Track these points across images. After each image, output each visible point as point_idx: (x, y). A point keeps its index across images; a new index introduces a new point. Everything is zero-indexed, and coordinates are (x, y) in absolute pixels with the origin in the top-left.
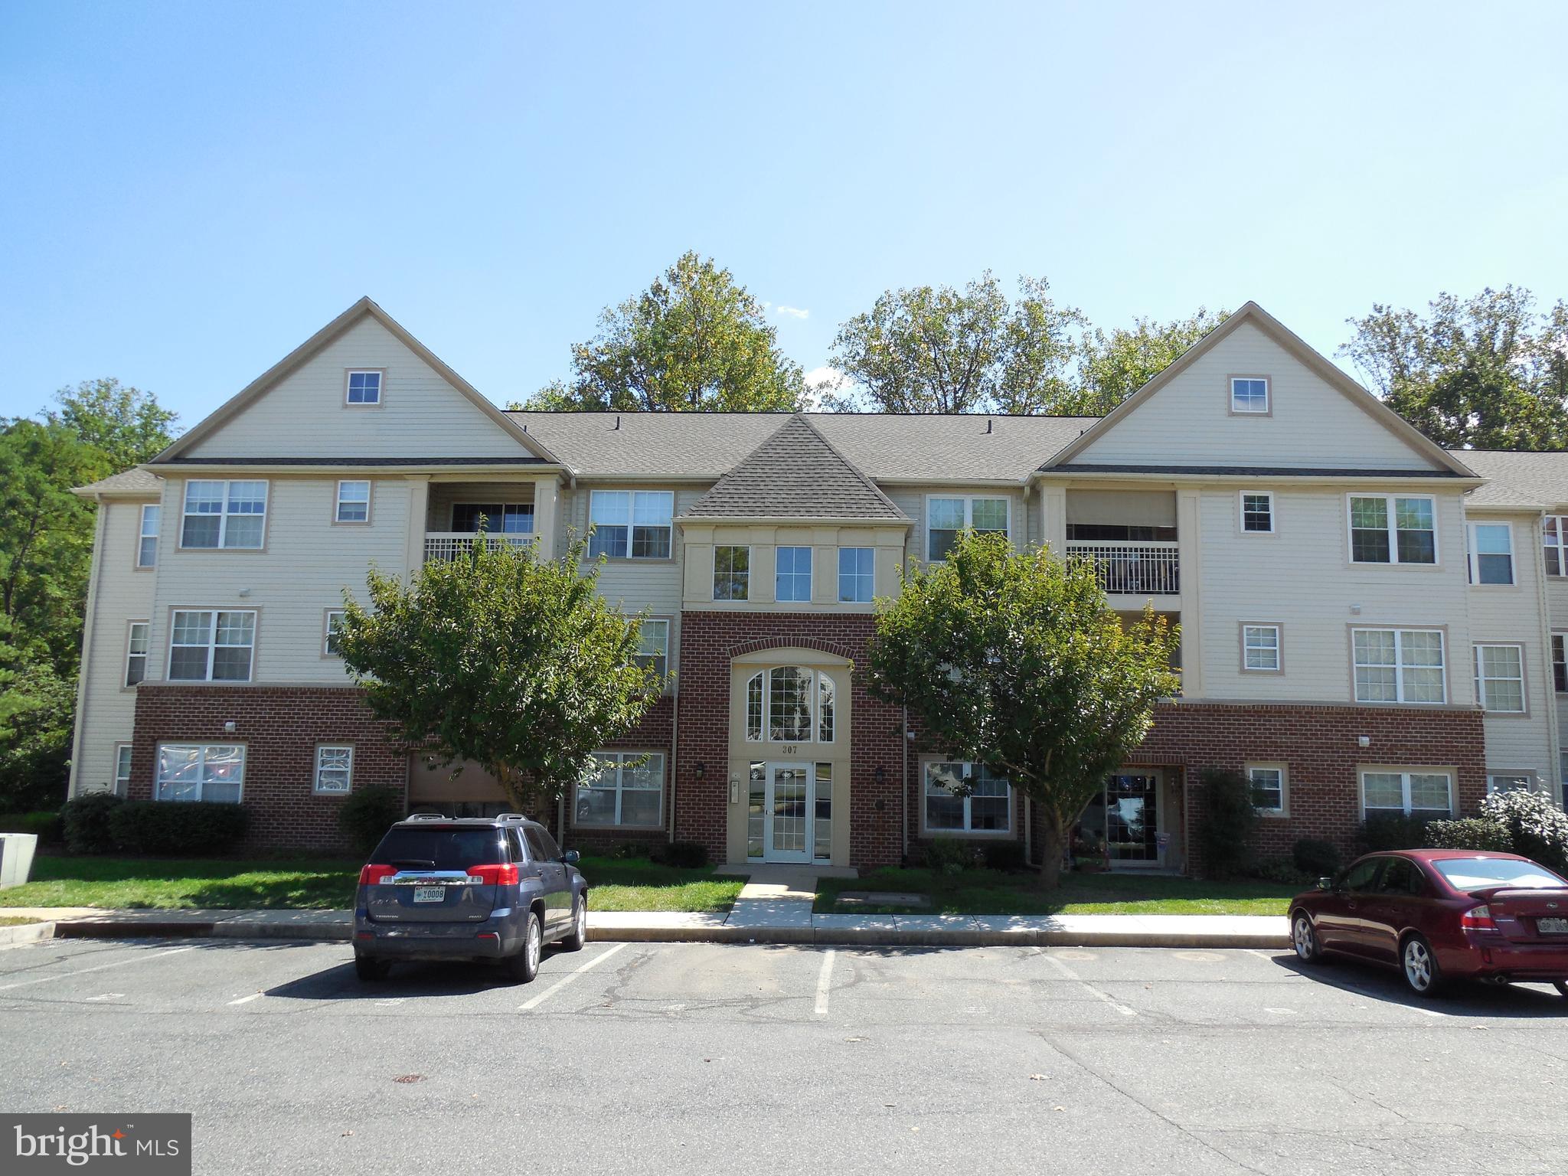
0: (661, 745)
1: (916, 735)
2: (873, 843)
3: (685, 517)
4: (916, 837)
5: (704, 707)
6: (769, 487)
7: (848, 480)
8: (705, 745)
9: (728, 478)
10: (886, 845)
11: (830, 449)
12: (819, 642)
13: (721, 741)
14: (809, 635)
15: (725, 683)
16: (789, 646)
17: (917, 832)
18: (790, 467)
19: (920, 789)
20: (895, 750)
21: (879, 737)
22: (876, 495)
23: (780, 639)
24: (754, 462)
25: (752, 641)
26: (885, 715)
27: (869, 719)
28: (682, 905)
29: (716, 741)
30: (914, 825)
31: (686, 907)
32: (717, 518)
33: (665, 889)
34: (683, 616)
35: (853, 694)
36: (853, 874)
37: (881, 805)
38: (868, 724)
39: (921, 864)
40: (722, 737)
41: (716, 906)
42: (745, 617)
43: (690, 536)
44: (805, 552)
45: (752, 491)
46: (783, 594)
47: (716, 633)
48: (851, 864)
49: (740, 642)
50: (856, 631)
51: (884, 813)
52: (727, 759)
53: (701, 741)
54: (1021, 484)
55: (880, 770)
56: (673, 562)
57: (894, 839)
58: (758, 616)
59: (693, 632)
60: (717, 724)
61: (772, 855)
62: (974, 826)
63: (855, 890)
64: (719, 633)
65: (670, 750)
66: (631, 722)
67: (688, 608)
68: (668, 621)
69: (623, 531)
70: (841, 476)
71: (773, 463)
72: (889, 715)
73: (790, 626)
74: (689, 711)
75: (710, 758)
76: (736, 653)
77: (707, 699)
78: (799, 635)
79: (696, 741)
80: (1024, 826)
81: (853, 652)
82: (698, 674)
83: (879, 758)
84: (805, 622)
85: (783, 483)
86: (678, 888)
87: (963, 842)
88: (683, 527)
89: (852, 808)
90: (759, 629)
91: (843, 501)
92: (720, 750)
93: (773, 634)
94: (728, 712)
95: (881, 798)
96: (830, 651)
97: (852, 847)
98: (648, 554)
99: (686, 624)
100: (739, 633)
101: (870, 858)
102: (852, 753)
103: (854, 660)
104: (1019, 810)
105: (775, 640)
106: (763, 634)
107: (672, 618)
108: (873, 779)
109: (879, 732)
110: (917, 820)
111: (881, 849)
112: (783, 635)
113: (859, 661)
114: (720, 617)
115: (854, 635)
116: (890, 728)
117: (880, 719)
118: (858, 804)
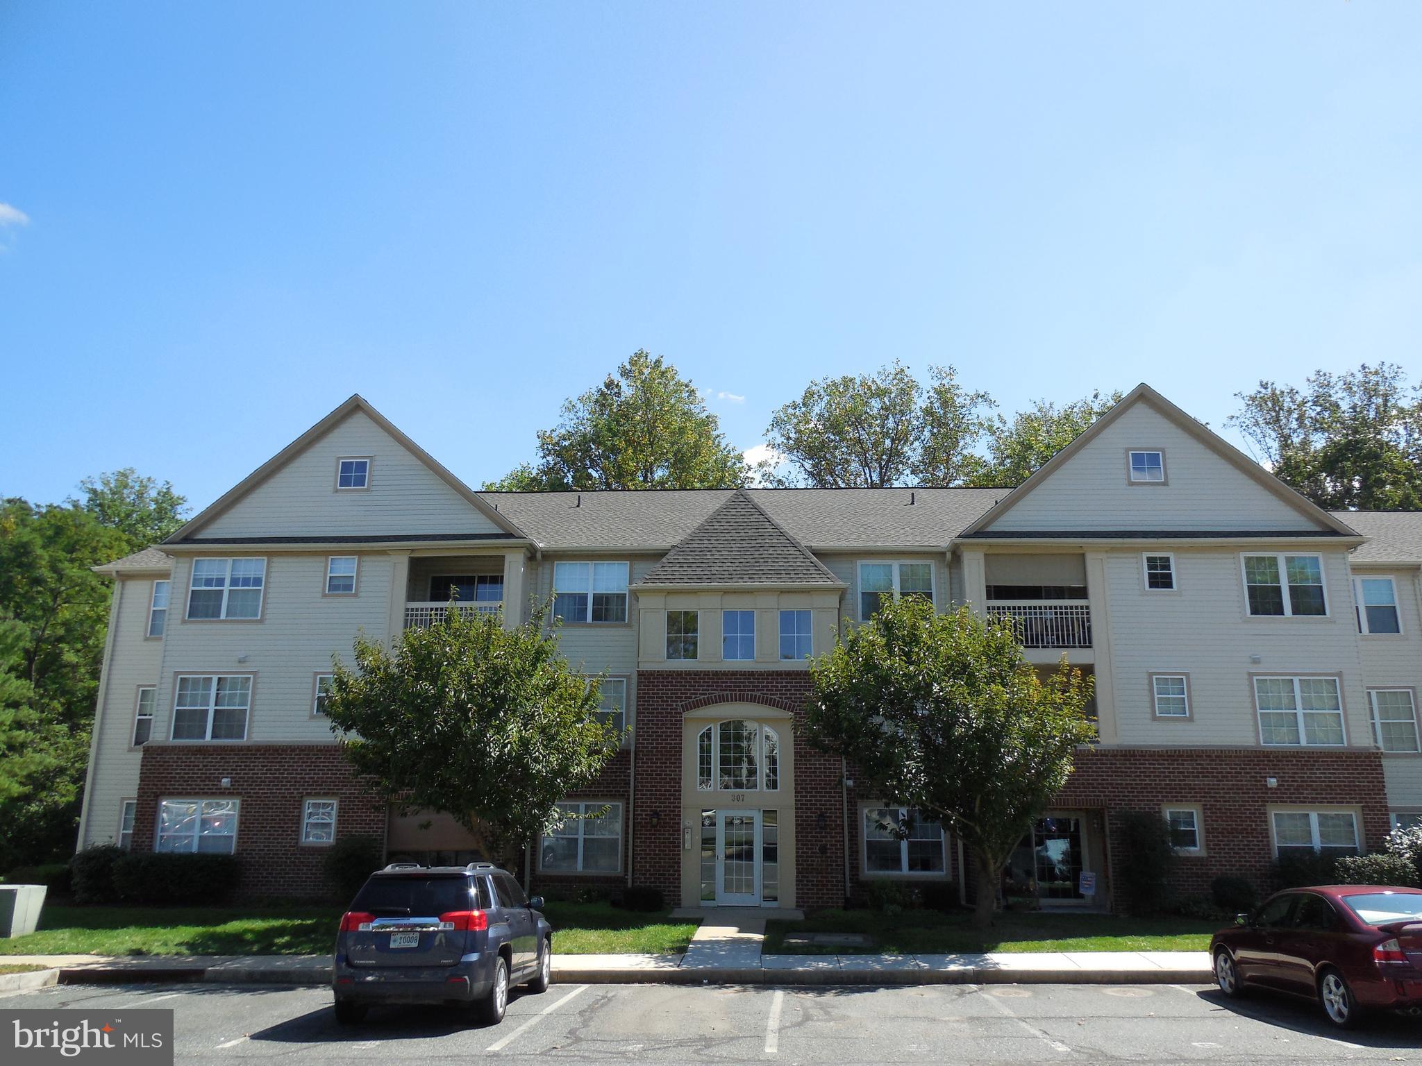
0: (619, 795)
1: (854, 782)
2: (817, 885)
3: (639, 585)
4: (857, 879)
5: (659, 759)
6: (715, 557)
7: (786, 549)
8: (660, 795)
9: (678, 549)
10: (829, 887)
11: (770, 521)
12: (763, 697)
13: (674, 791)
14: (754, 691)
15: (677, 736)
16: (736, 700)
17: (858, 875)
18: (734, 538)
19: (860, 833)
20: (835, 797)
21: (820, 784)
22: (812, 563)
23: (727, 695)
24: (701, 534)
25: (702, 697)
26: (825, 764)
27: (811, 768)
28: (641, 948)
29: (670, 791)
30: (855, 868)
31: (643, 949)
32: (667, 585)
33: (624, 932)
34: (639, 675)
35: (795, 745)
36: (799, 915)
38: (810, 772)
39: (863, 905)
40: (675, 787)
41: (671, 948)
42: (695, 675)
43: (644, 602)
44: (748, 616)
45: (700, 561)
46: (729, 654)
47: (669, 690)
48: (797, 906)
49: (691, 698)
50: (797, 686)
51: (826, 857)
52: (680, 807)
53: (656, 791)
54: (943, 550)
55: (822, 816)
56: (629, 626)
57: (837, 881)
58: (707, 673)
59: (648, 690)
60: (671, 775)
61: (724, 898)
62: (911, 868)
63: (799, 931)
64: (672, 690)
65: (628, 799)
66: (591, 774)
67: (644, 667)
68: (625, 680)
69: (583, 598)
70: (780, 545)
71: (718, 534)
72: (829, 764)
73: (736, 682)
74: (645, 763)
75: (665, 807)
76: (687, 708)
77: (661, 751)
78: (745, 691)
79: (652, 791)
80: (958, 868)
81: (794, 706)
82: (653, 728)
83: (820, 805)
84: (750, 679)
85: (727, 553)
86: (636, 930)
87: (900, 885)
88: (638, 594)
89: (797, 852)
90: (708, 686)
91: (782, 568)
92: (674, 799)
93: (721, 690)
94: (681, 763)
95: (824, 842)
96: (773, 706)
97: (797, 889)
98: (606, 620)
99: (642, 682)
100: (690, 690)
101: (815, 900)
102: (796, 800)
103: (796, 714)
104: (952, 853)
105: (723, 695)
106: (712, 690)
107: (628, 677)
108: (816, 825)
109: (820, 780)
110: (857, 864)
111: (825, 891)
112: (730, 690)
113: (800, 714)
114: (672, 675)
115: (795, 690)
116: (830, 776)
117: (821, 768)
118: (803, 849)
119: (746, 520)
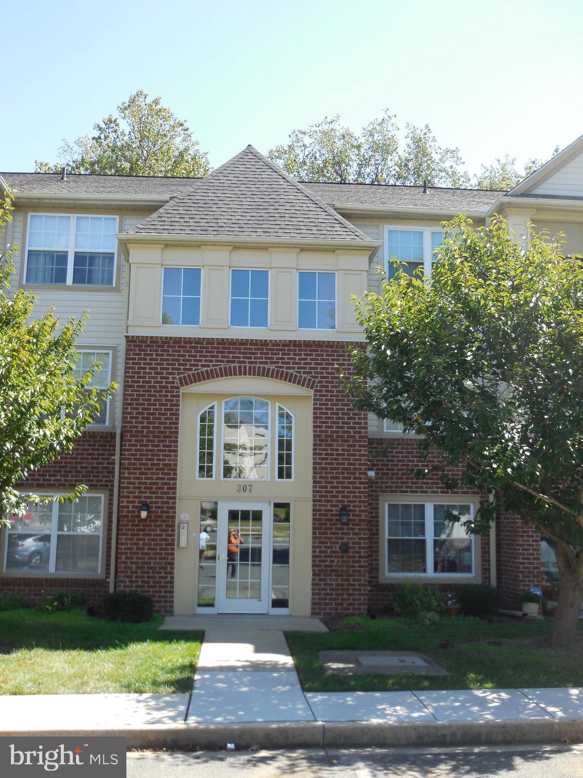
0: (102, 485)
1: (377, 474)
2: (337, 590)
3: (132, 234)
4: (377, 582)
5: (150, 441)
6: (223, 210)
7: (305, 205)
8: (151, 483)
9: (178, 200)
10: (351, 591)
11: (284, 178)
12: (278, 371)
13: (168, 479)
14: (266, 363)
15: (174, 414)
16: (245, 374)
17: (377, 577)
18: (243, 192)
19: (380, 532)
20: (360, 488)
21: (343, 473)
22: (336, 220)
23: (235, 367)
24: (204, 187)
25: (204, 369)
26: (349, 450)
27: (332, 454)
28: (125, 681)
29: (163, 479)
30: (374, 569)
31: (129, 686)
32: (165, 236)
33: (101, 653)
34: (128, 341)
35: (314, 427)
36: (317, 626)
37: (345, 548)
38: (331, 459)
39: (388, 611)
40: (169, 474)
41: (169, 683)
42: (196, 343)
43: (136, 255)
44: (261, 277)
45: (205, 213)
46: (238, 317)
47: (164, 360)
48: (313, 614)
49: (191, 370)
50: (318, 359)
51: (348, 557)
52: (175, 498)
53: (146, 478)
54: (483, 215)
55: (344, 510)
56: (117, 290)
57: (359, 585)
58: (210, 341)
59: (139, 359)
60: (164, 460)
61: (225, 604)
62: (436, 570)
63: (333, 649)
64: (168, 360)
65: (112, 490)
66: (60, 444)
67: (132, 332)
68: (110, 352)
69: (62, 258)
70: (298, 201)
71: (225, 188)
72: (354, 450)
73: (246, 353)
74: (133, 445)
75: (156, 498)
76: (185, 382)
77: (154, 432)
78: (256, 363)
79: (141, 478)
80: (489, 569)
81: (314, 382)
82: (144, 404)
83: (343, 497)
84: (262, 349)
85: (237, 206)
86: (118, 651)
87: (428, 587)
88: (128, 245)
89: (314, 552)
90: (212, 356)
91: (302, 224)
92: (168, 488)
93: (227, 362)
94: (177, 446)
95: (345, 540)
96: (290, 381)
97: (313, 594)
98: (90, 282)
99: (131, 350)
100: (190, 361)
101: (334, 606)
102: (314, 491)
103: (316, 391)
104: (483, 552)
105: (230, 368)
106: (216, 361)
107: (115, 349)
108: (337, 520)
109: (343, 469)
110: (377, 564)
111: (345, 596)
112: (238, 362)
113: (321, 391)
114: (169, 343)
115: (316, 364)
116: (355, 464)
117: (344, 455)
118: (320, 547)
119: (256, 176)
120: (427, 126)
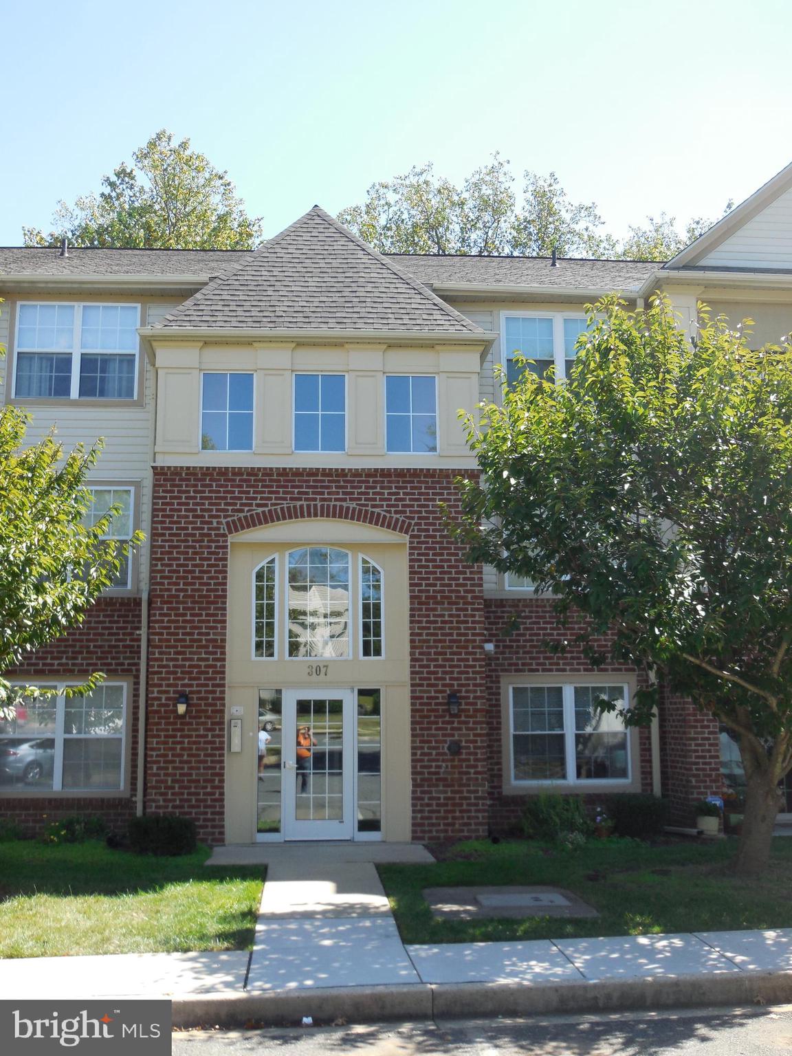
0: (123, 670)
1: (497, 647)
2: (446, 805)
3: (158, 329)
4: (500, 793)
5: (189, 609)
6: (281, 293)
7: (393, 286)
8: (190, 666)
9: (220, 282)
10: (465, 807)
11: (363, 250)
12: (360, 511)
13: (214, 660)
14: (345, 500)
15: (220, 572)
16: (316, 515)
17: (500, 787)
18: (309, 270)
19: (503, 726)
20: (474, 666)
21: (451, 647)
22: (435, 304)
23: (302, 506)
24: (256, 263)
25: (260, 510)
26: (459, 616)
27: (436, 622)
28: (161, 937)
29: (207, 659)
30: (496, 776)
31: (167, 942)
32: (204, 330)
33: (128, 899)
34: (155, 474)
35: (411, 585)
36: (420, 855)
37: (456, 749)
38: (435, 628)
39: (516, 833)
40: (215, 653)
41: (222, 936)
42: (248, 474)
43: (164, 356)
44: (335, 384)
45: (258, 298)
46: (304, 439)
47: (206, 498)
48: (414, 838)
49: (241, 511)
50: (414, 494)
51: (460, 760)
52: (223, 685)
53: (183, 660)
55: (453, 697)
56: (140, 404)
57: (476, 798)
58: (268, 472)
59: (171, 498)
60: (208, 634)
61: (294, 828)
62: (579, 775)
63: (443, 885)
64: (211, 498)
65: (137, 677)
67: (161, 462)
68: (132, 489)
69: (64, 362)
70: (383, 280)
71: (284, 264)
72: (465, 616)
73: (316, 487)
74: (165, 615)
75: (198, 685)
76: (235, 527)
77: (193, 596)
78: (330, 500)
79: (177, 660)
80: (651, 773)
81: (410, 524)
82: (179, 559)
83: (451, 679)
84: (339, 481)
85: (300, 289)
86: (150, 896)
87: (570, 799)
88: (154, 344)
89: (414, 754)
90: (270, 492)
91: (390, 311)
92: (214, 672)
93: (292, 499)
94: (225, 615)
95: (456, 738)
96: (376, 524)
97: (414, 812)
98: (102, 394)
99: (160, 486)
100: (241, 498)
101: (442, 827)
102: (412, 673)
103: (412, 536)
104: (643, 750)
105: (295, 507)
106: (276, 499)
107: (138, 485)
108: (444, 711)
109: (451, 641)
110: (500, 770)
111: (458, 814)
112: (306, 499)
113: (419, 537)
114: (212, 475)
115: (411, 500)
116: (466, 635)
117: (451, 622)
118: (422, 748)
119: (326, 247)
120: (552, 175)
